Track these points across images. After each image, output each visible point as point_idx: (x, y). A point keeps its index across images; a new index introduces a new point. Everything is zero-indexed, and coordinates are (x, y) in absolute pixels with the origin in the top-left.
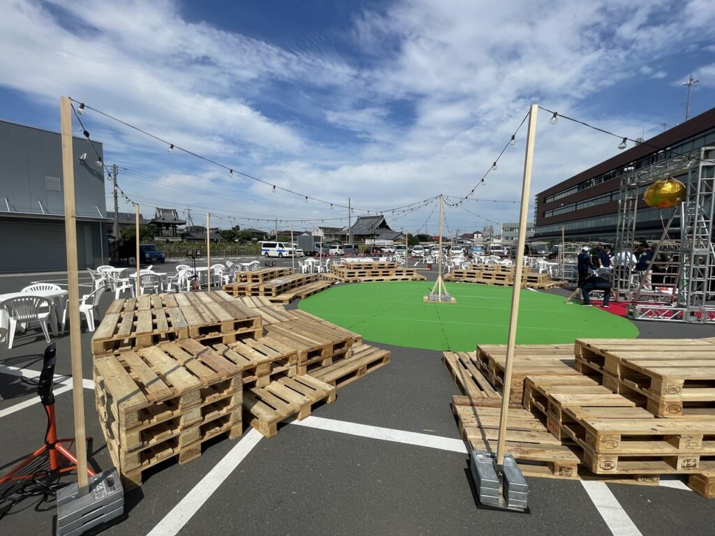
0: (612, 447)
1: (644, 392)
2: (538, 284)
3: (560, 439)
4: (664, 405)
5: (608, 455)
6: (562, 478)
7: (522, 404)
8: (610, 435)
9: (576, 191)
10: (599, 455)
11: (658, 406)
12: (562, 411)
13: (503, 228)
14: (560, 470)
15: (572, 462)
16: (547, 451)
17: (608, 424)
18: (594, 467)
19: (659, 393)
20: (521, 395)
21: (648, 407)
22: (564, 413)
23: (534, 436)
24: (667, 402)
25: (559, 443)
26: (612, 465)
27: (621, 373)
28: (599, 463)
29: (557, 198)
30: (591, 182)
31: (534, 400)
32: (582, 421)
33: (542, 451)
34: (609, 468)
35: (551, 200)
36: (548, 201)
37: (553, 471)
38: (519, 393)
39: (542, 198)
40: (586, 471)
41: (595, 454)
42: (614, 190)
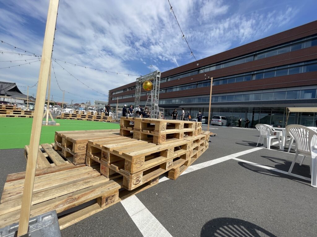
0: (140, 166)
1: (152, 134)
2: (107, 120)
3: (108, 177)
4: (160, 137)
5: (138, 173)
6: (108, 206)
7: (85, 163)
8: (139, 157)
9: (122, 92)
10: (133, 175)
11: (158, 139)
12: (110, 154)
13: (95, 103)
14: (107, 200)
15: (115, 190)
16: (97, 189)
17: (138, 152)
18: (129, 186)
19: (158, 131)
20: (84, 157)
21: (153, 141)
22: (112, 155)
23: (88, 182)
24: (161, 135)
25: (108, 180)
26: (140, 180)
27: (142, 128)
28: (132, 181)
29: (116, 93)
30: (127, 90)
31: (92, 156)
32: (123, 154)
33: (92, 191)
34: (138, 182)
35: (114, 94)
36: (113, 94)
37: (101, 204)
38: (83, 155)
39: (111, 92)
40: (124, 193)
41: (130, 175)
42: (133, 94)
